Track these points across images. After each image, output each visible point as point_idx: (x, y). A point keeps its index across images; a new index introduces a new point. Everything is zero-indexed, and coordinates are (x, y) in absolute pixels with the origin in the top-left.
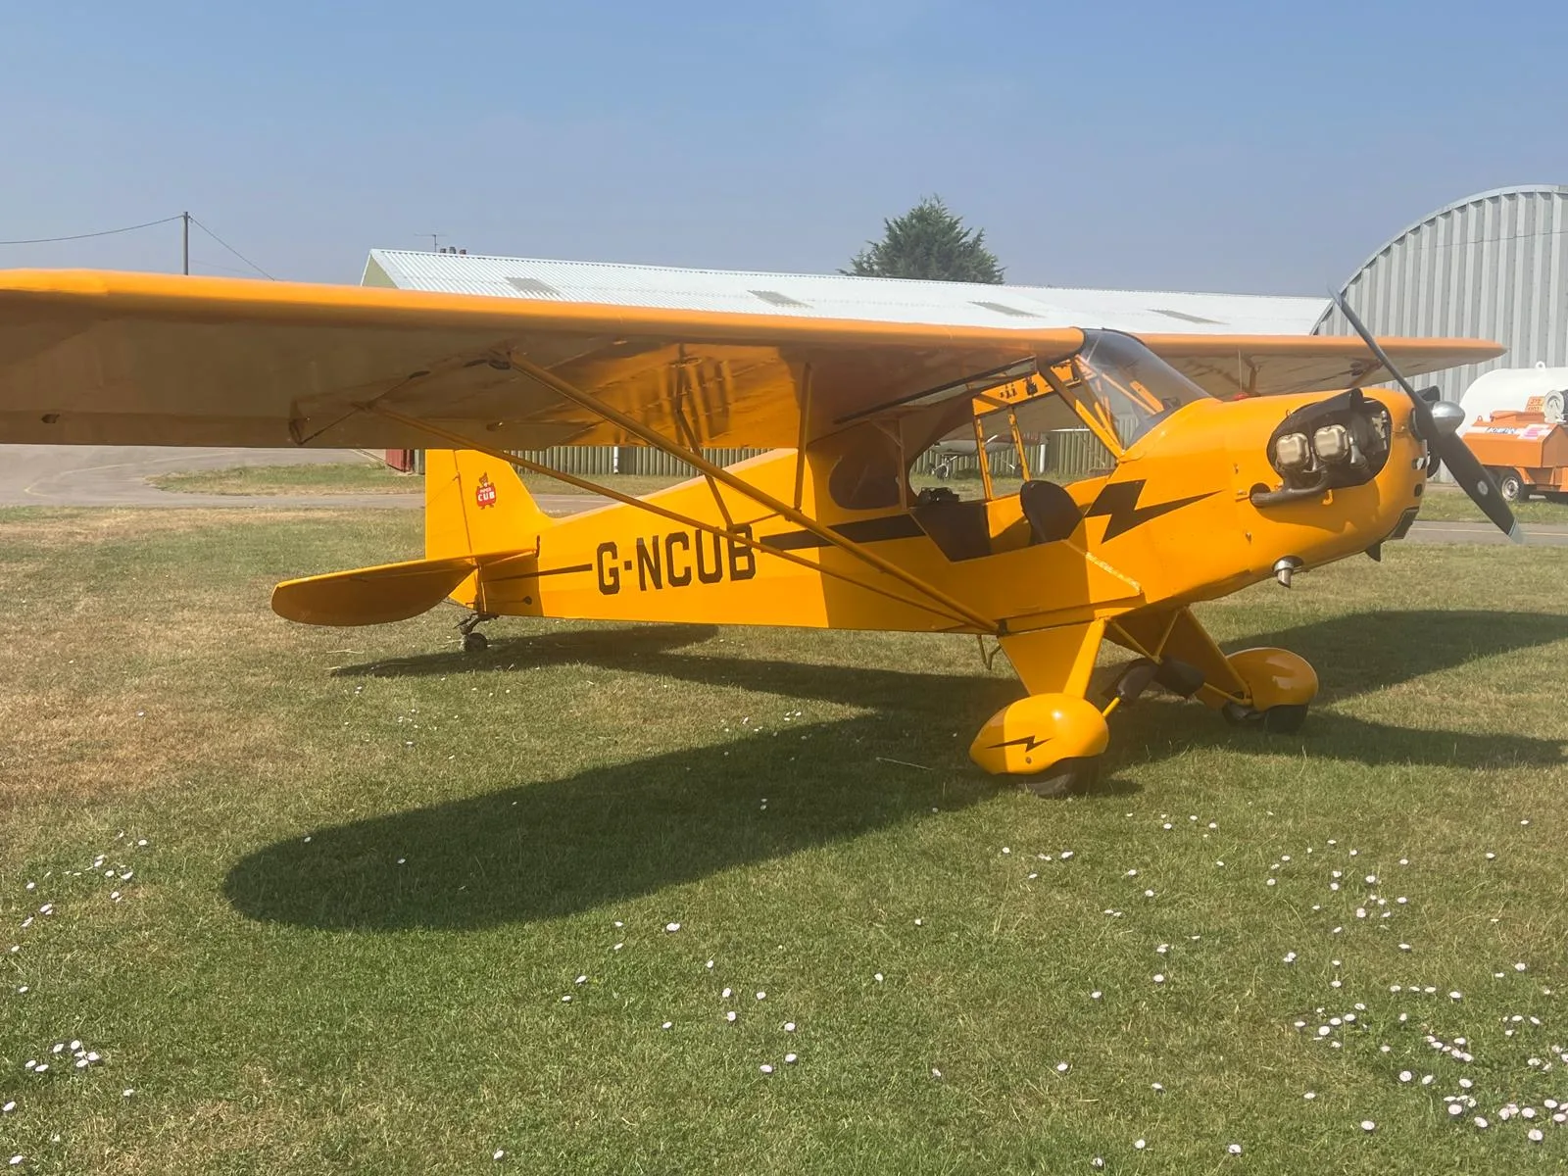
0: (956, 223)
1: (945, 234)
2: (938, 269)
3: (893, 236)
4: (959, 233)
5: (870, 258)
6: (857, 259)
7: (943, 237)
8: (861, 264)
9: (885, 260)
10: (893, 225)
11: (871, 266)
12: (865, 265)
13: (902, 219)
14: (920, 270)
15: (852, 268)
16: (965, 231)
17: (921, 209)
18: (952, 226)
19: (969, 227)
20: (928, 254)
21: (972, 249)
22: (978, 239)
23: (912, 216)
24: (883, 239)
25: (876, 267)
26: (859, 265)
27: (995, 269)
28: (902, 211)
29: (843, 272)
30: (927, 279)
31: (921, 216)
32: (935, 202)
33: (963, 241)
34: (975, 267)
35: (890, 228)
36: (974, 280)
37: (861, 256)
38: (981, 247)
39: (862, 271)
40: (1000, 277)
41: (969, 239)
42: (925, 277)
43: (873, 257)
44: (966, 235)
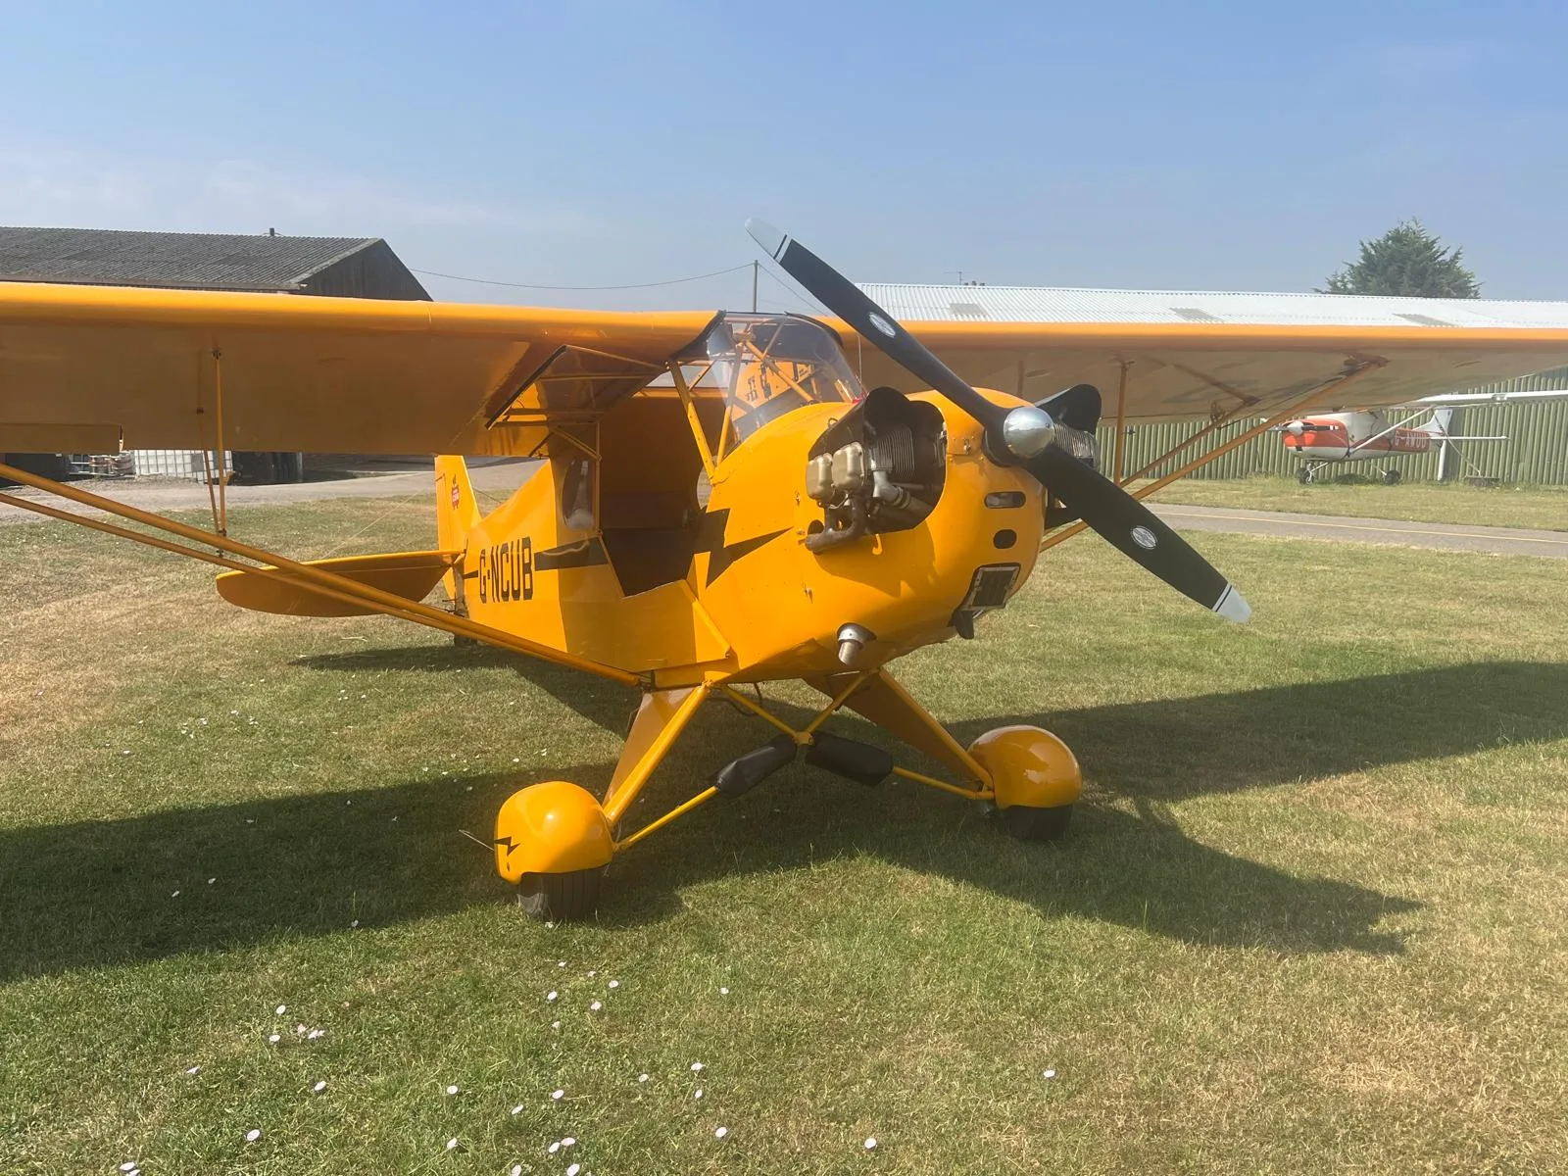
0: (1434, 242)
1: (1419, 253)
2: (1410, 286)
3: (1368, 257)
4: (1437, 252)
5: (1344, 277)
6: (1331, 279)
7: (1417, 256)
8: (1335, 283)
9: (1359, 278)
10: (1368, 246)
11: (1345, 285)
12: (1339, 284)
13: (1378, 241)
14: (1392, 287)
15: (1328, 288)
16: (1442, 250)
17: (1397, 230)
18: (1429, 246)
19: (1446, 247)
20: (1401, 270)
21: (1449, 268)
22: (1456, 256)
23: (1389, 238)
24: (1357, 259)
25: (1350, 286)
26: (1333, 285)
27: (1472, 284)
28: (1378, 235)
29: (1317, 291)
30: (1400, 295)
31: (1397, 238)
32: (1412, 225)
33: (1440, 259)
34: (1449, 284)
35: (1365, 250)
36: (1448, 295)
37: (1336, 275)
38: (1458, 265)
39: (1336, 290)
40: (1476, 293)
41: (1447, 257)
42: (1396, 293)
43: (1348, 277)
44: (1443, 254)
